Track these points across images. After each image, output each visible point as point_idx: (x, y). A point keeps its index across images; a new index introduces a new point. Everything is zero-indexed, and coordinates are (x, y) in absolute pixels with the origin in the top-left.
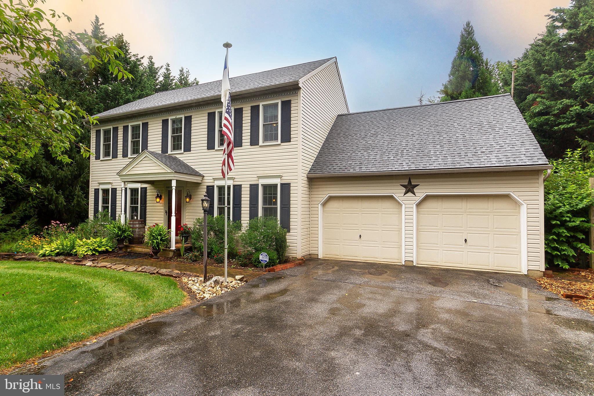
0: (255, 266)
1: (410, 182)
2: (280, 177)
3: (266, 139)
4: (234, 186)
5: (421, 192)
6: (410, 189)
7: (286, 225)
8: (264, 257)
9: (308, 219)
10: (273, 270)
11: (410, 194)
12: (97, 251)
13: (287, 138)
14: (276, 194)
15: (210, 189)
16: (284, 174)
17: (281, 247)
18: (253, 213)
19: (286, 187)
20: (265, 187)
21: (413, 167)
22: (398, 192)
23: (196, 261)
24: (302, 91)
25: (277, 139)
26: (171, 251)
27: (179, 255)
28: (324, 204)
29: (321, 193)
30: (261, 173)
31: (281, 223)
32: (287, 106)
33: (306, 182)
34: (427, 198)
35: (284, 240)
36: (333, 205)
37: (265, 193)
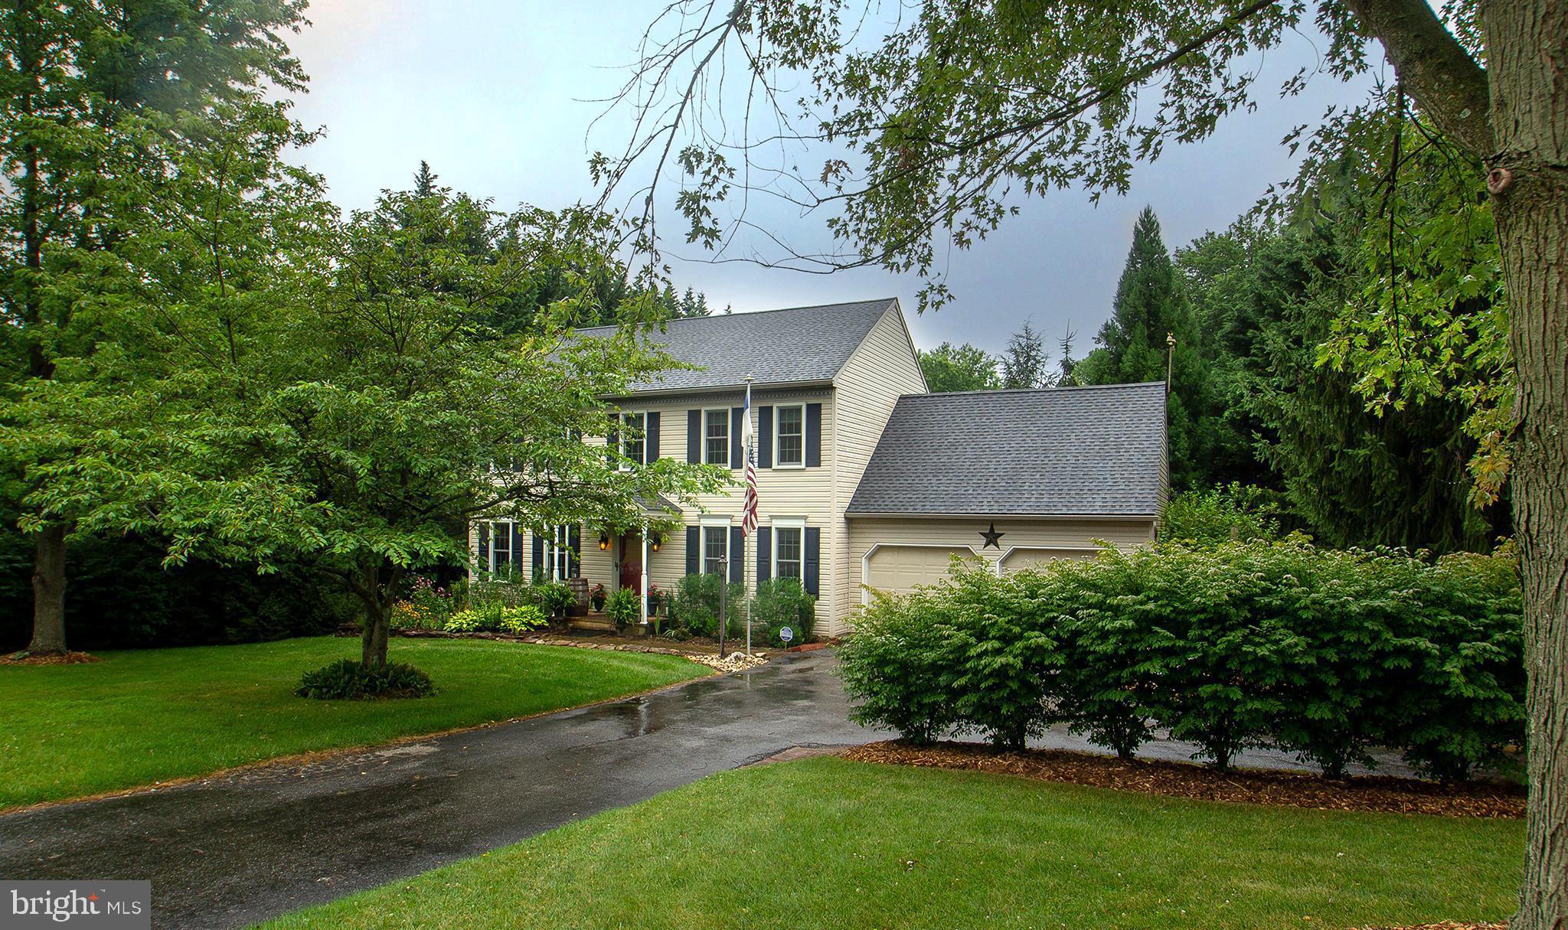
0: (772, 646)
1: (992, 529)
2: (805, 518)
3: (783, 459)
4: (732, 528)
5: (1007, 545)
6: (992, 539)
7: (813, 586)
8: (786, 633)
9: (846, 581)
10: (800, 650)
11: (992, 546)
12: (531, 625)
13: (814, 460)
14: (799, 542)
15: (693, 532)
16: (811, 515)
17: (807, 621)
18: (763, 572)
19: (813, 534)
20: (781, 531)
21: (995, 509)
22: (976, 543)
23: (684, 640)
24: (838, 391)
25: (800, 460)
26: (642, 626)
27: (653, 632)
28: (870, 558)
29: (867, 540)
30: (775, 512)
31: (806, 587)
32: (815, 411)
33: (843, 525)
34: (1016, 552)
35: (812, 612)
36: (884, 559)
37: (780, 541)
